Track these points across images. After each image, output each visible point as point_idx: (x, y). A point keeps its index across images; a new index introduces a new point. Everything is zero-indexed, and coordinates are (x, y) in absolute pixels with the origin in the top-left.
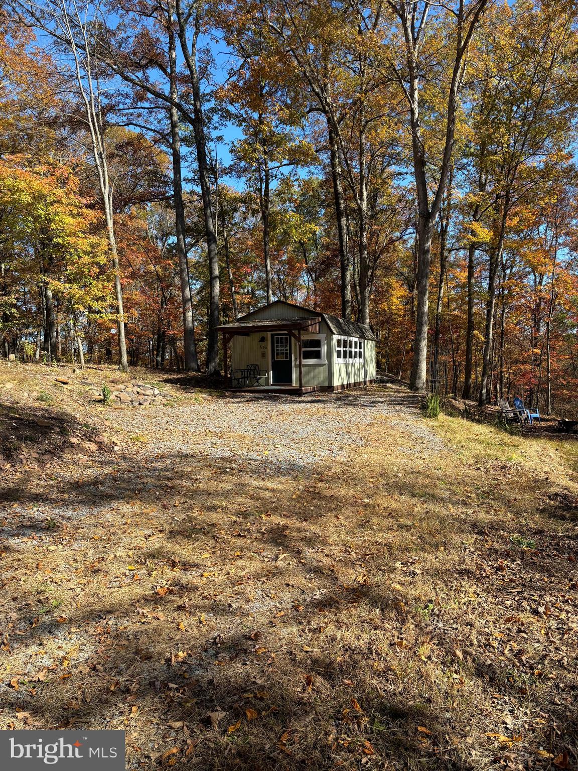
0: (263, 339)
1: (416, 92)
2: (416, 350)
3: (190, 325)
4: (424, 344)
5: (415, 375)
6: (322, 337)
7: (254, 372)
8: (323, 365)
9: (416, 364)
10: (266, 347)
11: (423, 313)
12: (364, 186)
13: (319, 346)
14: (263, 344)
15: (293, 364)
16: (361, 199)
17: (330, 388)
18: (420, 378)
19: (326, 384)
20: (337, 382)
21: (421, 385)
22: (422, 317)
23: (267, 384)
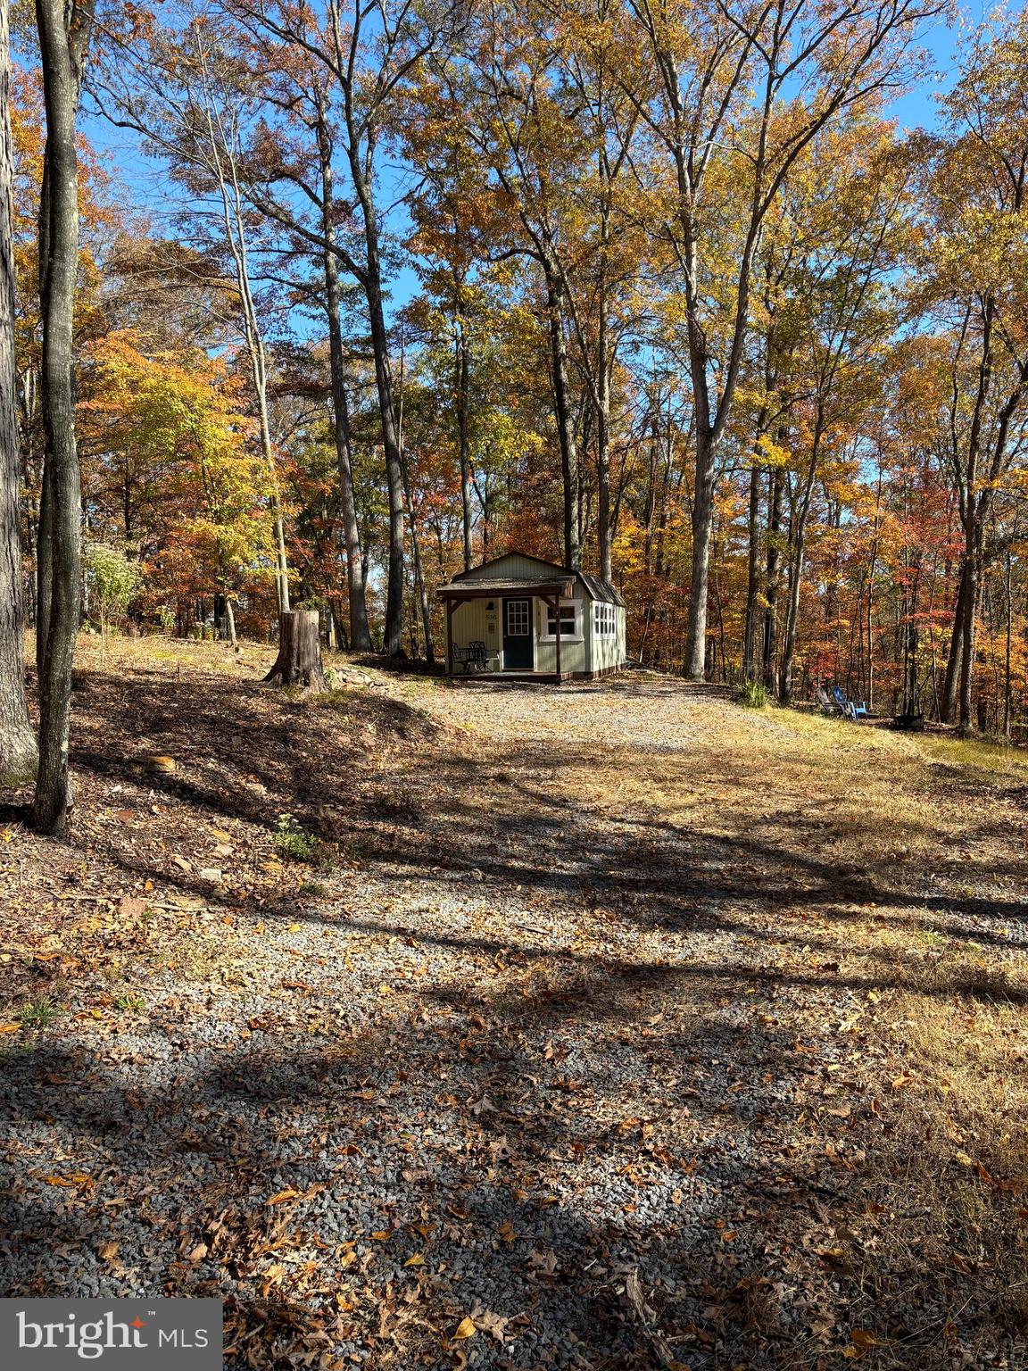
0: (491, 606)
1: (694, 259)
2: (692, 623)
3: (359, 581)
4: (702, 613)
5: (690, 657)
6: (577, 603)
7: (479, 652)
8: (577, 643)
9: (692, 640)
10: (495, 617)
11: (701, 570)
12: (606, 378)
13: (572, 616)
14: (490, 613)
15: (535, 641)
16: (602, 398)
17: (587, 675)
18: (696, 661)
19: (582, 669)
20: (595, 668)
21: (698, 671)
22: (700, 575)
23: (497, 669)
